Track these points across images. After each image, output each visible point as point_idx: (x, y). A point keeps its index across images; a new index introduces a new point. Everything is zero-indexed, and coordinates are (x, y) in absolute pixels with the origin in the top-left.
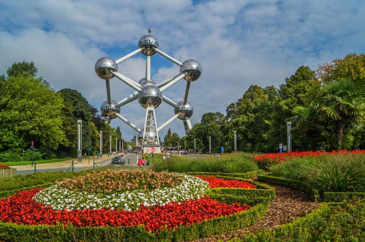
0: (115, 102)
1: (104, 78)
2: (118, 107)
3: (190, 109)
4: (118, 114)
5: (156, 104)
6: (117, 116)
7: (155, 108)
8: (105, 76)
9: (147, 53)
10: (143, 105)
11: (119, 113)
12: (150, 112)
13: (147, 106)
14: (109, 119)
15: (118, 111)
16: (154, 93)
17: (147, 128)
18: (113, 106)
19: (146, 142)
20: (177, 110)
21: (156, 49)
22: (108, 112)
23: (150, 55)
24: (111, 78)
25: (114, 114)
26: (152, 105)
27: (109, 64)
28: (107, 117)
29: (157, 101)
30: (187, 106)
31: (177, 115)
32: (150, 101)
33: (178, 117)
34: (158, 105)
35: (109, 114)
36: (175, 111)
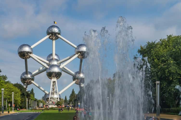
0: (30, 73)
1: (24, 58)
2: (33, 76)
3: (83, 77)
4: (32, 82)
5: (58, 76)
6: (32, 83)
7: (57, 79)
8: (24, 57)
9: (53, 38)
10: (49, 77)
11: (34, 81)
12: (54, 82)
13: (52, 78)
14: (26, 85)
15: (33, 79)
16: (56, 70)
17: (51, 93)
18: (29, 76)
19: (51, 102)
20: (74, 78)
21: (59, 36)
22: (25, 80)
23: (55, 40)
24: (28, 58)
25: (30, 82)
26: (55, 78)
27: (27, 49)
28: (25, 84)
29: (58, 75)
30: (82, 75)
31: (74, 82)
32: (54, 75)
33: (75, 83)
34: (59, 78)
35: (26, 82)
36: (73, 79)
